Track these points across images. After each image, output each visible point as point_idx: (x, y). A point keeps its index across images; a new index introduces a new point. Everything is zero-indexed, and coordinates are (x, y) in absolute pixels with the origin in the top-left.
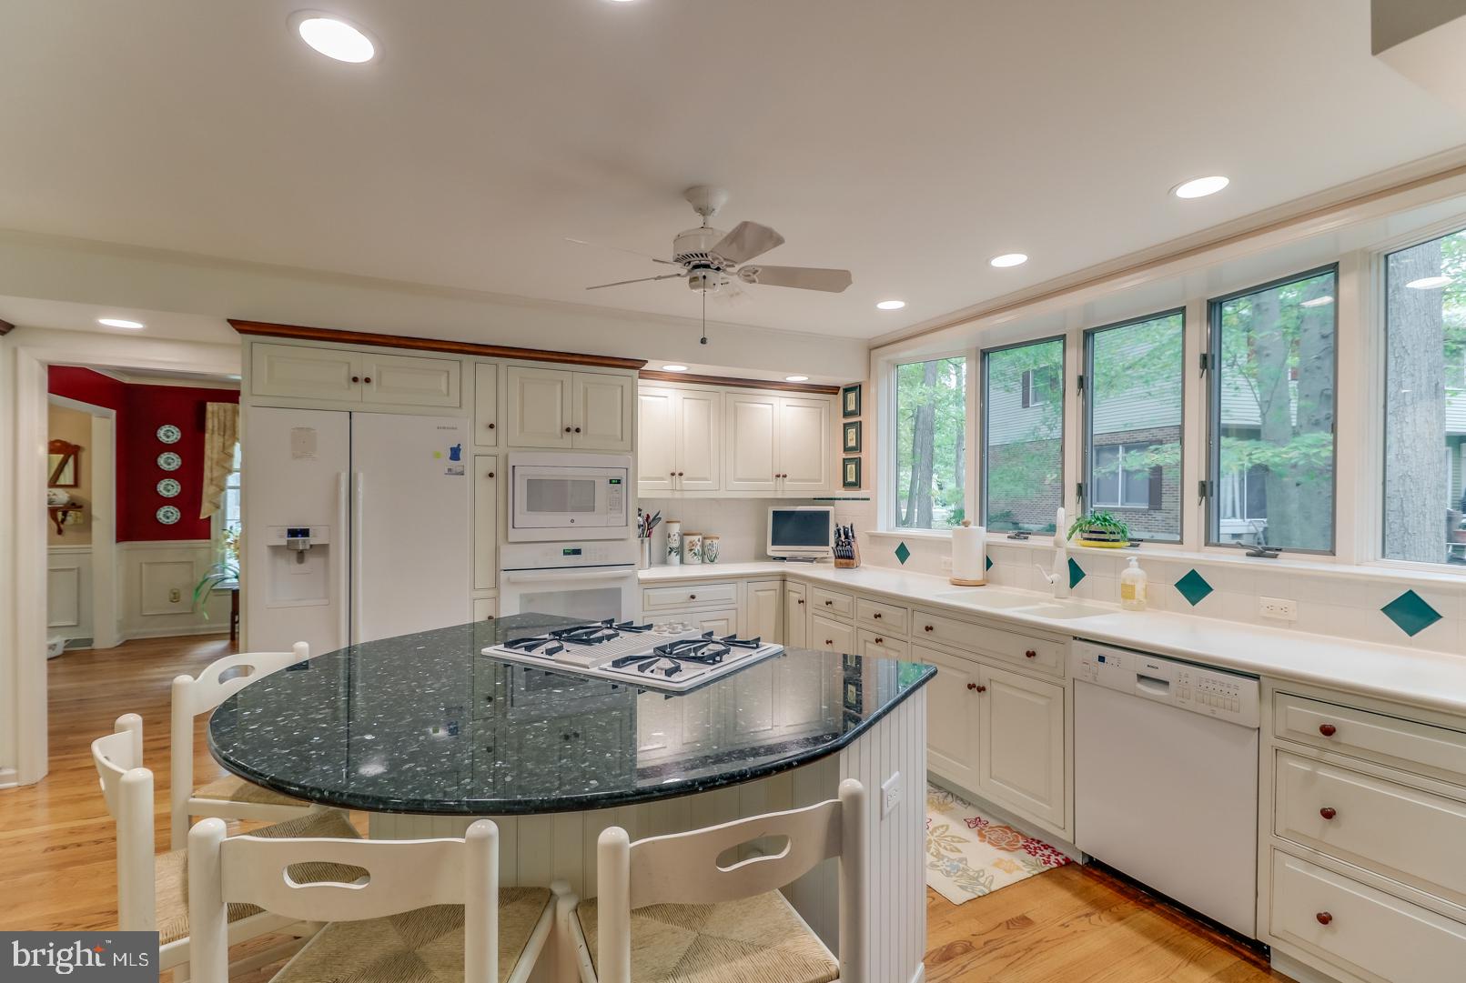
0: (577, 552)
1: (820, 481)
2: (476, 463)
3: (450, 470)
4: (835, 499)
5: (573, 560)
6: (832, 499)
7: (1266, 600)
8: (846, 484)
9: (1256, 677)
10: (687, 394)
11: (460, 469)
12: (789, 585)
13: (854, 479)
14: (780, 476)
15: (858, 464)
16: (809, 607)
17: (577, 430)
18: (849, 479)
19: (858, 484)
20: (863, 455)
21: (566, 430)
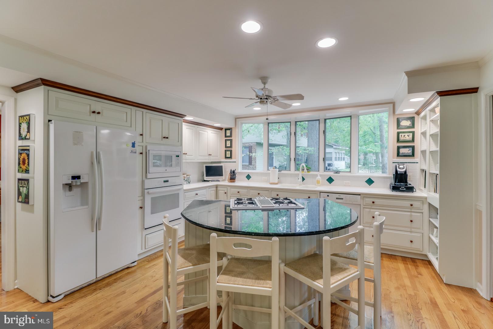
0: (167, 181)
1: (218, 156)
2: (138, 149)
3: (132, 151)
4: (221, 162)
5: (166, 184)
6: (220, 162)
7: (345, 182)
8: (226, 157)
9: (360, 195)
10: (189, 127)
11: (135, 151)
12: (219, 188)
13: (229, 156)
14: (210, 155)
15: (231, 151)
16: (229, 194)
17: (167, 138)
18: (227, 156)
19: (231, 157)
20: (233, 149)
21: (164, 138)
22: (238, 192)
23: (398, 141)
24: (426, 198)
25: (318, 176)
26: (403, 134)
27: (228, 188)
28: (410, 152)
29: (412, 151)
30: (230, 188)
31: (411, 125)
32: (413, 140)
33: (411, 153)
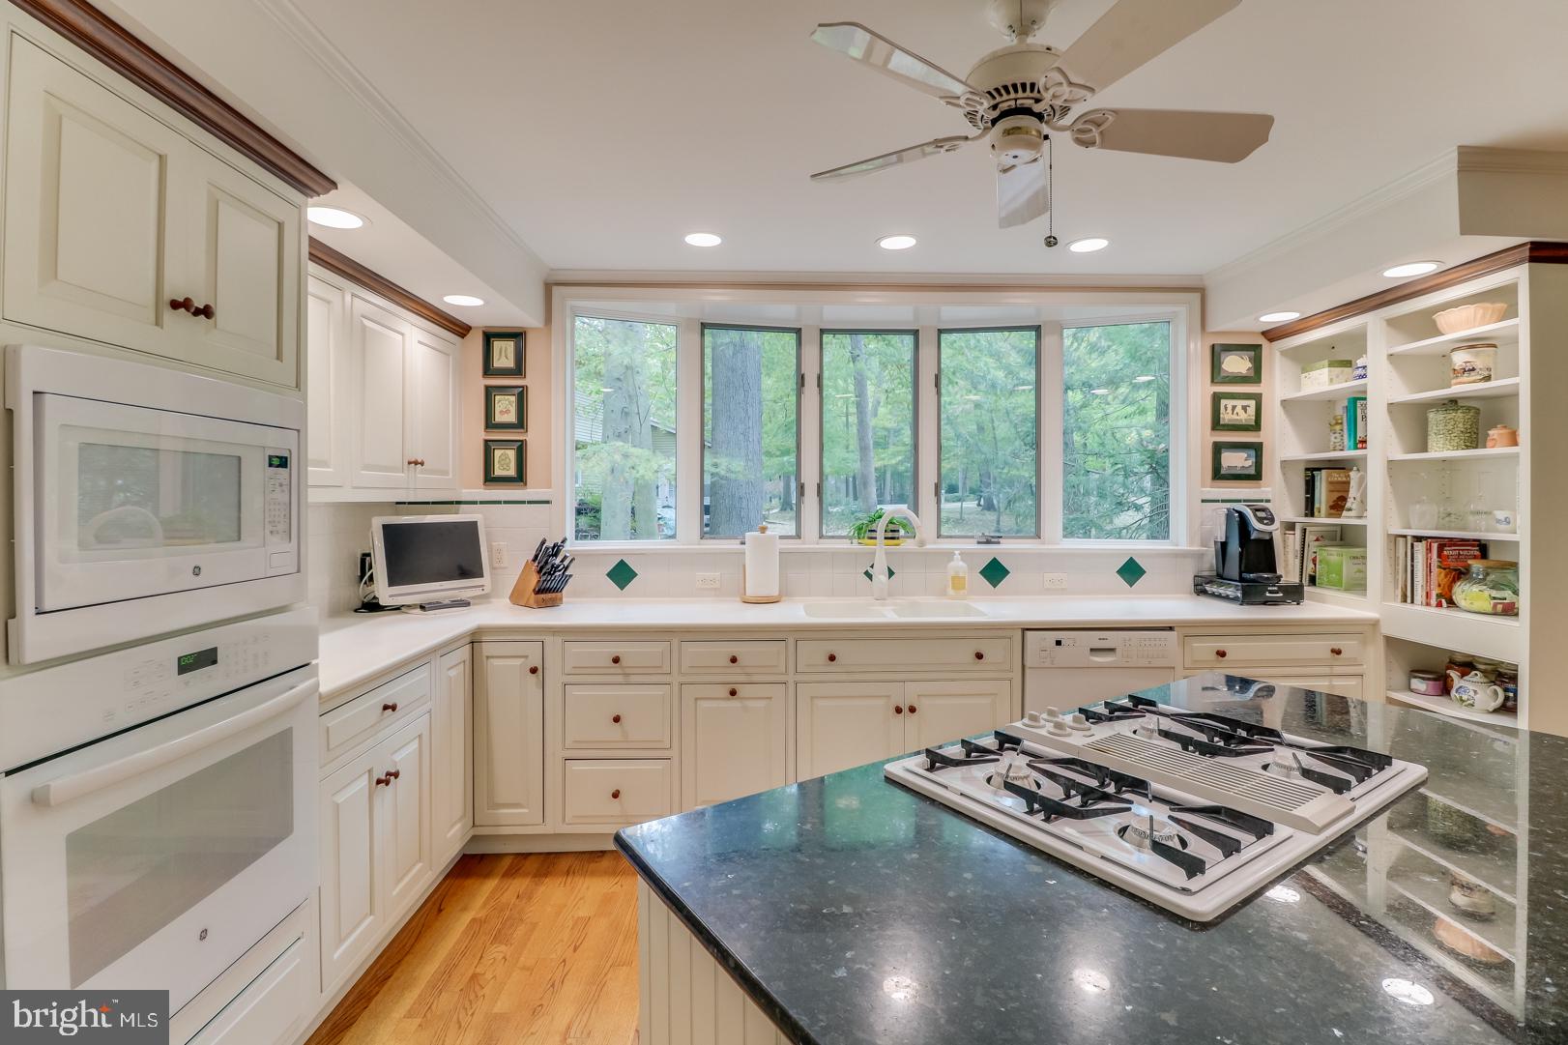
4: (459, 502)
5: (203, 683)
6: (451, 503)
7: (1048, 576)
8: (490, 479)
9: (1172, 629)
12: (487, 649)
13: (512, 472)
14: (416, 463)
15: (521, 450)
16: (554, 677)
17: (206, 312)
18: (498, 472)
19: (520, 478)
20: (532, 437)
21: (175, 305)
22: (616, 660)
23: (1217, 424)
24: (1375, 624)
25: (952, 560)
26: (1230, 403)
27: (548, 639)
28: (1249, 463)
29: (1254, 460)
30: (559, 639)
31: (1252, 374)
32: (1257, 426)
33: (1254, 468)
